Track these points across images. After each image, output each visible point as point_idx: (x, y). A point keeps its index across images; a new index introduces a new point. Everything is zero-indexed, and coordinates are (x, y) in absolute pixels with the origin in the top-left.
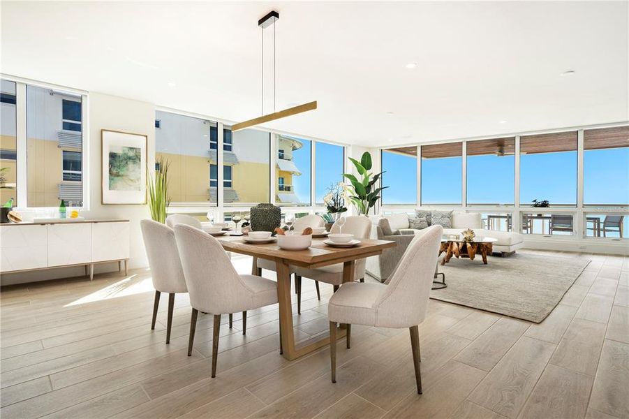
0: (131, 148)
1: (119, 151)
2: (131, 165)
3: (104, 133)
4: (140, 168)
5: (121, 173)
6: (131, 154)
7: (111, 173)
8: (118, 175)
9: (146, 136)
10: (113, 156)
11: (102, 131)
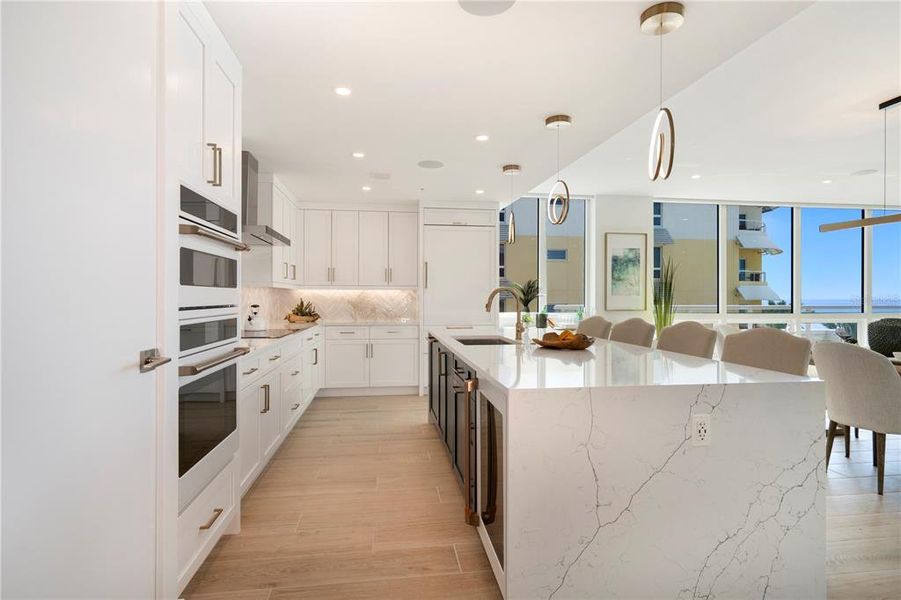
0: (631, 250)
1: (620, 254)
2: (631, 268)
3: (608, 236)
4: (638, 270)
5: (622, 277)
6: (631, 255)
7: (613, 278)
8: (619, 280)
9: (646, 235)
10: (615, 260)
11: (606, 235)
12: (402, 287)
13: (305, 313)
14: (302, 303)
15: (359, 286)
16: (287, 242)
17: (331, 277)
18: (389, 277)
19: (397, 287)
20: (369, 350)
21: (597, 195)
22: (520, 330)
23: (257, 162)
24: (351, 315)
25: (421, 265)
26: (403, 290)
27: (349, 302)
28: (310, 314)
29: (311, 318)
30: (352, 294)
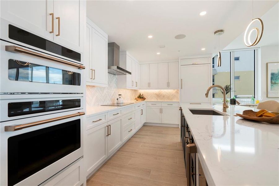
3: (269, 64)
5: (277, 82)
7: (271, 83)
8: (275, 83)
10: (273, 74)
11: (267, 64)
12: (174, 89)
13: (141, 97)
14: (140, 94)
15: (158, 88)
16: (130, 73)
17: (149, 86)
18: (168, 86)
19: (171, 89)
20: (161, 111)
21: (262, 47)
22: (225, 108)
23: (119, 47)
24: (156, 98)
25: (180, 80)
26: (174, 90)
27: (155, 94)
28: (143, 98)
29: (143, 99)
30: (157, 91)
